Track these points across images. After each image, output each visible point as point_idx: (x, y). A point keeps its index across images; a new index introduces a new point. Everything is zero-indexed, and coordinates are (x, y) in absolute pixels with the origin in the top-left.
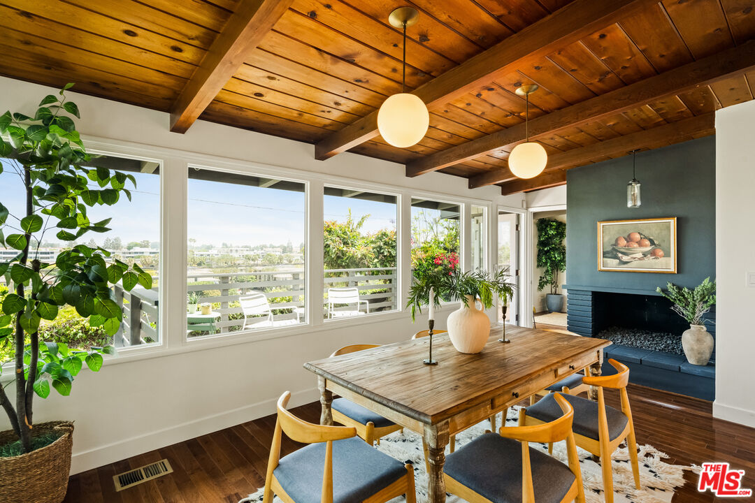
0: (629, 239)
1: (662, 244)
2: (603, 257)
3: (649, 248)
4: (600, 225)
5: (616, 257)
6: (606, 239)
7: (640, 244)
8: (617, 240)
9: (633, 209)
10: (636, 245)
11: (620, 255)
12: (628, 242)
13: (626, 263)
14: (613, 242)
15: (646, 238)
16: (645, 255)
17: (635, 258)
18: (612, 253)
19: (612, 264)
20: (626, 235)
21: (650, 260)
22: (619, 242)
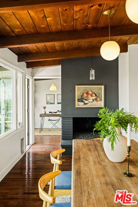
0: (87, 93)
1: (99, 96)
2: (78, 101)
3: (94, 98)
4: (77, 87)
5: (82, 101)
6: (79, 93)
7: (92, 96)
8: (83, 94)
9: (92, 80)
10: (90, 96)
11: (84, 100)
12: (87, 95)
13: (86, 104)
14: (81, 95)
15: (94, 93)
16: (93, 100)
17: (90, 102)
18: (81, 100)
19: (81, 105)
20: (86, 92)
21: (95, 102)
22: (84, 95)
